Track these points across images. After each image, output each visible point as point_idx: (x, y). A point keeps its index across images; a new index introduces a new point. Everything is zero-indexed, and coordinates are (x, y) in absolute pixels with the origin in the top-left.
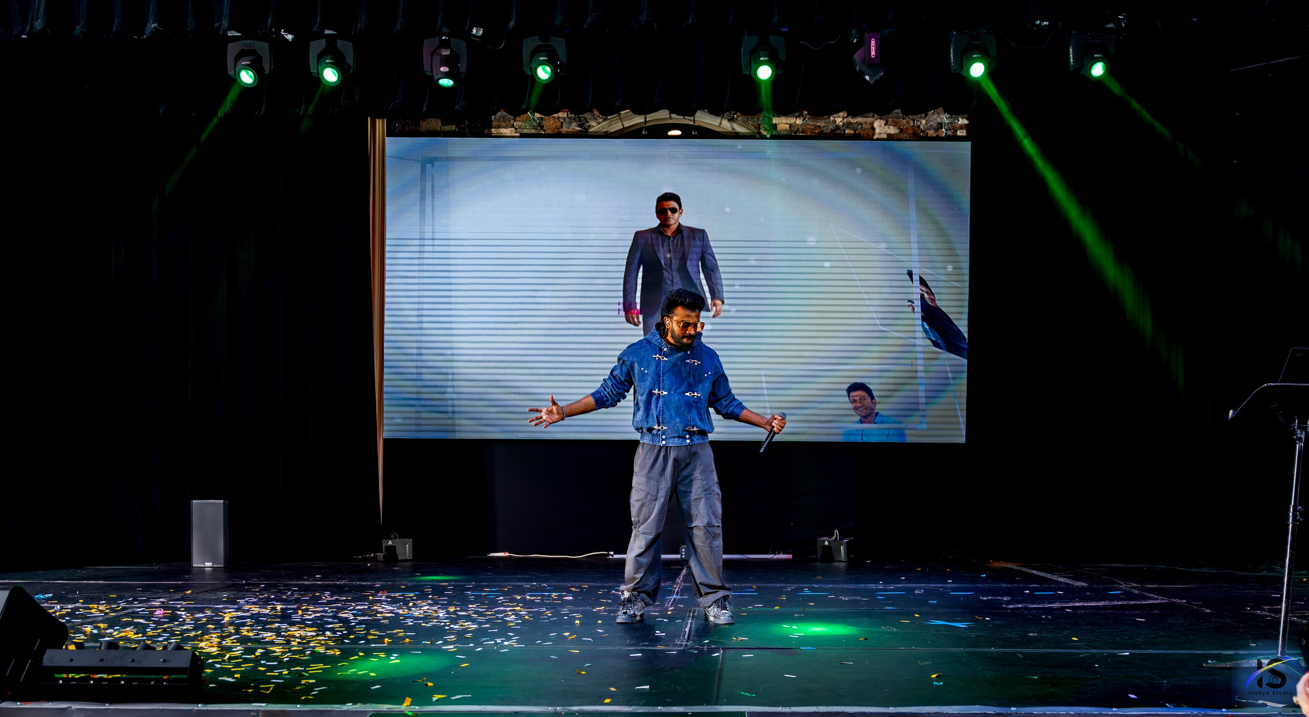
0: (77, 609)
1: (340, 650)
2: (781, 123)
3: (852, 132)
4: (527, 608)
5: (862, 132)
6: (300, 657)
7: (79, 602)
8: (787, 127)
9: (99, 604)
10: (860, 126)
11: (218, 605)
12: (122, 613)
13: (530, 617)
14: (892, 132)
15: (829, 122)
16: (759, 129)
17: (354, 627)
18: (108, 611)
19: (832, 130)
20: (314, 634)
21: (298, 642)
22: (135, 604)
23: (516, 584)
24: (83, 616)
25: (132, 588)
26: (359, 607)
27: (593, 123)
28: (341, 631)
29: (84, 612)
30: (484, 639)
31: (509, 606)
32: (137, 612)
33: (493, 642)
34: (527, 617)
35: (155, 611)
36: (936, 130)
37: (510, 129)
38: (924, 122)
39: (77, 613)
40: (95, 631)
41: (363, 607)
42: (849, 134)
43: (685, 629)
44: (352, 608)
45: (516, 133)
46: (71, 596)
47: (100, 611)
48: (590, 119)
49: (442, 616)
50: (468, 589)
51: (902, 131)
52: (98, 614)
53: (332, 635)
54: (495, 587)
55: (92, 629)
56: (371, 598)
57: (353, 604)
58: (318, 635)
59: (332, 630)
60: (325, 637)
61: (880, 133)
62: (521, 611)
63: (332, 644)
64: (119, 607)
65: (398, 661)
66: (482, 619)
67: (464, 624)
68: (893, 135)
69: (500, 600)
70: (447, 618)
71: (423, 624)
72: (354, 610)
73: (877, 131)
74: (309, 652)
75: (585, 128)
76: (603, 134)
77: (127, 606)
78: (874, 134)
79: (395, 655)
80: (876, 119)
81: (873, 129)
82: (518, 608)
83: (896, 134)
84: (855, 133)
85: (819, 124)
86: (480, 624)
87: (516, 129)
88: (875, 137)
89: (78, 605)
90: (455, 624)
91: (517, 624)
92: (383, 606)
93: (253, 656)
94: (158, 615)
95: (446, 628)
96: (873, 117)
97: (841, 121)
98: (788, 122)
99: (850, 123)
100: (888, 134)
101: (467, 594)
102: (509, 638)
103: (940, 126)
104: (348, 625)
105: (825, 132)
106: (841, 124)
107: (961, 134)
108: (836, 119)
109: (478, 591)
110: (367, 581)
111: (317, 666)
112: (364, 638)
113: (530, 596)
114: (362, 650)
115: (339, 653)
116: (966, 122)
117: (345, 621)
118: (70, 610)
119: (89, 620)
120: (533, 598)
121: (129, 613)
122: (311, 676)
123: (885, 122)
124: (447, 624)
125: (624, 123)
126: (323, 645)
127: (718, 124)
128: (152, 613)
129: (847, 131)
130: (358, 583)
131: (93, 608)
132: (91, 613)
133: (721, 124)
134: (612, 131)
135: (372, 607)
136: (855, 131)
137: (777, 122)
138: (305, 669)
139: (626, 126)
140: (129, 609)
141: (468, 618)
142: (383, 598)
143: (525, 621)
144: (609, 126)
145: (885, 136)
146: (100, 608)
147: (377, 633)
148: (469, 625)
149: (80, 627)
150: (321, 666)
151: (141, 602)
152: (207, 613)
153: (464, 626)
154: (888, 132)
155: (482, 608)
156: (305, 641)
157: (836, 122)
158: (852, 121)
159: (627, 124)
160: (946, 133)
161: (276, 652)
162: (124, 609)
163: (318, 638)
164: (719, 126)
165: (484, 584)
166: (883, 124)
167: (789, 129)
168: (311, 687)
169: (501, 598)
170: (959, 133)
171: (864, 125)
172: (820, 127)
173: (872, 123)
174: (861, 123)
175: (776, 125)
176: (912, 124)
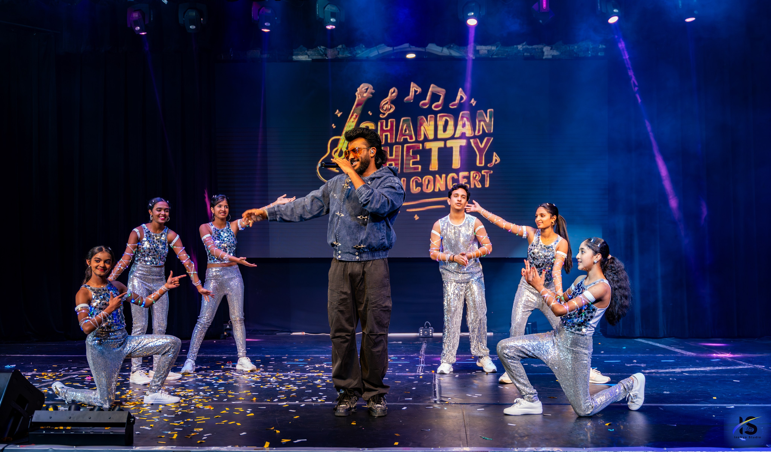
0: (33, 376)
1: (212, 406)
2: (482, 49)
3: (528, 54)
4: (326, 374)
5: (535, 55)
6: (188, 411)
7: (34, 371)
8: (486, 52)
9: (47, 372)
10: (534, 51)
11: (125, 372)
12: (64, 379)
13: (330, 381)
14: (556, 54)
15: (513, 49)
16: (468, 54)
17: (217, 388)
18: (55, 377)
19: (515, 54)
20: (192, 394)
21: (184, 400)
22: (71, 372)
23: (315, 356)
24: (39, 381)
25: (65, 360)
26: (216, 374)
28: (210, 392)
29: (40, 378)
30: (304, 398)
31: (314, 372)
32: (74, 378)
33: (311, 400)
34: (328, 381)
35: (85, 377)
36: (585, 51)
37: (305, 56)
38: (576, 47)
39: (35, 379)
40: (51, 392)
41: (219, 374)
43: (434, 389)
44: (212, 374)
46: (28, 366)
47: (50, 377)
48: (357, 49)
49: (272, 380)
50: (284, 360)
51: (562, 53)
52: (48, 379)
53: (204, 395)
54: (301, 358)
55: (48, 391)
56: (222, 367)
57: (212, 372)
58: (195, 395)
59: (203, 391)
60: (200, 396)
61: (548, 55)
62: (323, 376)
63: (206, 401)
64: (61, 374)
65: (253, 414)
66: (299, 382)
67: (288, 386)
68: (556, 56)
69: (307, 368)
70: (276, 382)
71: (262, 387)
72: (214, 376)
73: (546, 53)
74: (193, 408)
76: (366, 58)
77: (66, 373)
78: (543, 55)
79: (250, 410)
80: (545, 46)
81: (543, 52)
82: (321, 374)
83: (558, 55)
85: (507, 50)
86: (299, 386)
87: (309, 56)
88: (544, 58)
89: (34, 373)
90: (283, 386)
91: (323, 386)
92: (232, 373)
93: (158, 411)
94: (87, 380)
95: (278, 389)
96: (543, 45)
97: (521, 48)
98: (487, 49)
99: (527, 49)
100: (553, 56)
101: (285, 363)
102: (320, 397)
103: (587, 49)
104: (212, 387)
106: (521, 49)
107: (601, 55)
109: (291, 361)
110: (217, 354)
111: (201, 418)
112: (226, 397)
113: (327, 365)
114: (227, 406)
115: (213, 408)
116: (604, 47)
117: (210, 384)
118: (30, 377)
119: (45, 384)
120: (328, 366)
121: (68, 379)
122: (200, 426)
123: (550, 48)
124: (277, 386)
125: (379, 52)
126: (200, 402)
127: (440, 51)
128: (83, 378)
130: (211, 355)
131: (45, 375)
132: (44, 379)
133: (442, 50)
134: (371, 56)
135: (225, 374)
136: (531, 54)
138: (194, 420)
140: (68, 376)
141: (290, 382)
142: (231, 367)
143: (327, 384)
144: (370, 53)
145: (550, 57)
146: (50, 375)
147: (233, 393)
148: (291, 387)
149: (40, 389)
150: (203, 418)
151: (74, 370)
152: (119, 379)
153: (289, 388)
154: (553, 54)
155: (297, 374)
156: (188, 399)
157: (518, 48)
158: (529, 48)
160: (591, 53)
161: (172, 408)
162: (64, 376)
163: (196, 397)
164: (441, 52)
165: (294, 356)
166: (549, 49)
167: (487, 53)
168: (201, 434)
169: (308, 366)
170: (599, 54)
171: (537, 50)
172: (507, 51)
173: (542, 49)
174: (535, 49)
175: (478, 51)
176: (568, 49)
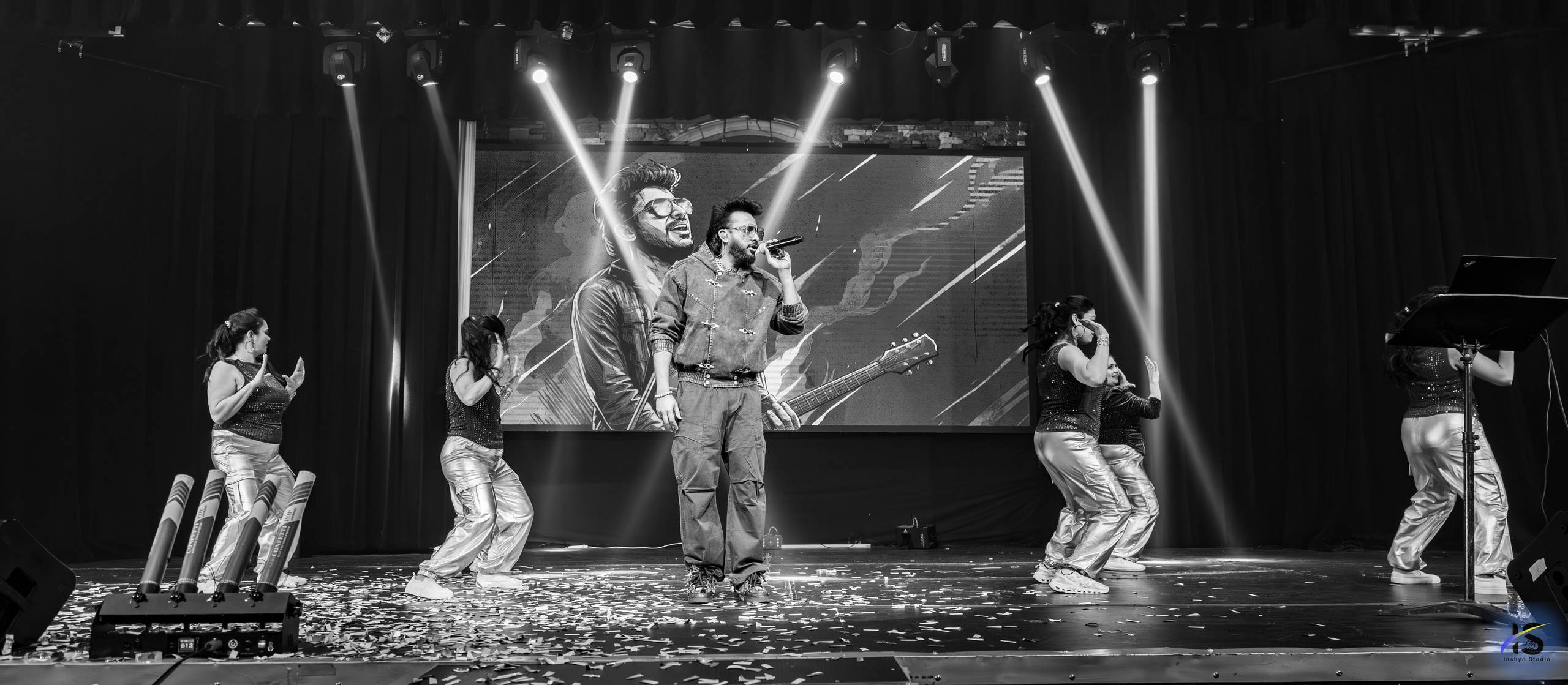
2: (851, 135)
3: (918, 143)
5: (928, 143)
8: (858, 138)
10: (927, 139)
14: (957, 143)
15: (897, 134)
16: (832, 140)
19: (900, 141)
27: (674, 134)
36: (997, 140)
37: (595, 139)
38: (985, 134)
42: (916, 145)
45: (601, 142)
48: (671, 129)
51: (965, 142)
73: (942, 142)
75: (666, 139)
76: (684, 144)
78: (939, 145)
80: (941, 132)
81: (938, 140)
83: (960, 145)
84: (922, 144)
85: (887, 136)
87: (601, 139)
88: (940, 148)
96: (938, 129)
97: (908, 134)
98: (859, 134)
99: (917, 135)
100: (952, 145)
103: (1002, 137)
105: (893, 143)
106: (908, 136)
107: (1020, 145)
108: (904, 131)
116: (1025, 134)
123: (949, 133)
125: (704, 134)
129: (914, 142)
133: (795, 135)
134: (692, 141)
136: (922, 142)
137: (848, 134)
139: (705, 136)
144: (690, 136)
145: (950, 146)
154: (952, 143)
157: (903, 134)
158: (918, 134)
159: (707, 134)
160: (1007, 143)
166: (948, 136)
167: (856, 142)
170: (1018, 144)
171: (930, 137)
172: (888, 138)
173: (937, 136)
174: (927, 136)
175: (847, 136)
176: (974, 136)
